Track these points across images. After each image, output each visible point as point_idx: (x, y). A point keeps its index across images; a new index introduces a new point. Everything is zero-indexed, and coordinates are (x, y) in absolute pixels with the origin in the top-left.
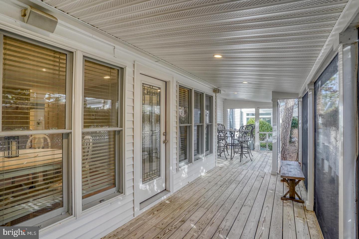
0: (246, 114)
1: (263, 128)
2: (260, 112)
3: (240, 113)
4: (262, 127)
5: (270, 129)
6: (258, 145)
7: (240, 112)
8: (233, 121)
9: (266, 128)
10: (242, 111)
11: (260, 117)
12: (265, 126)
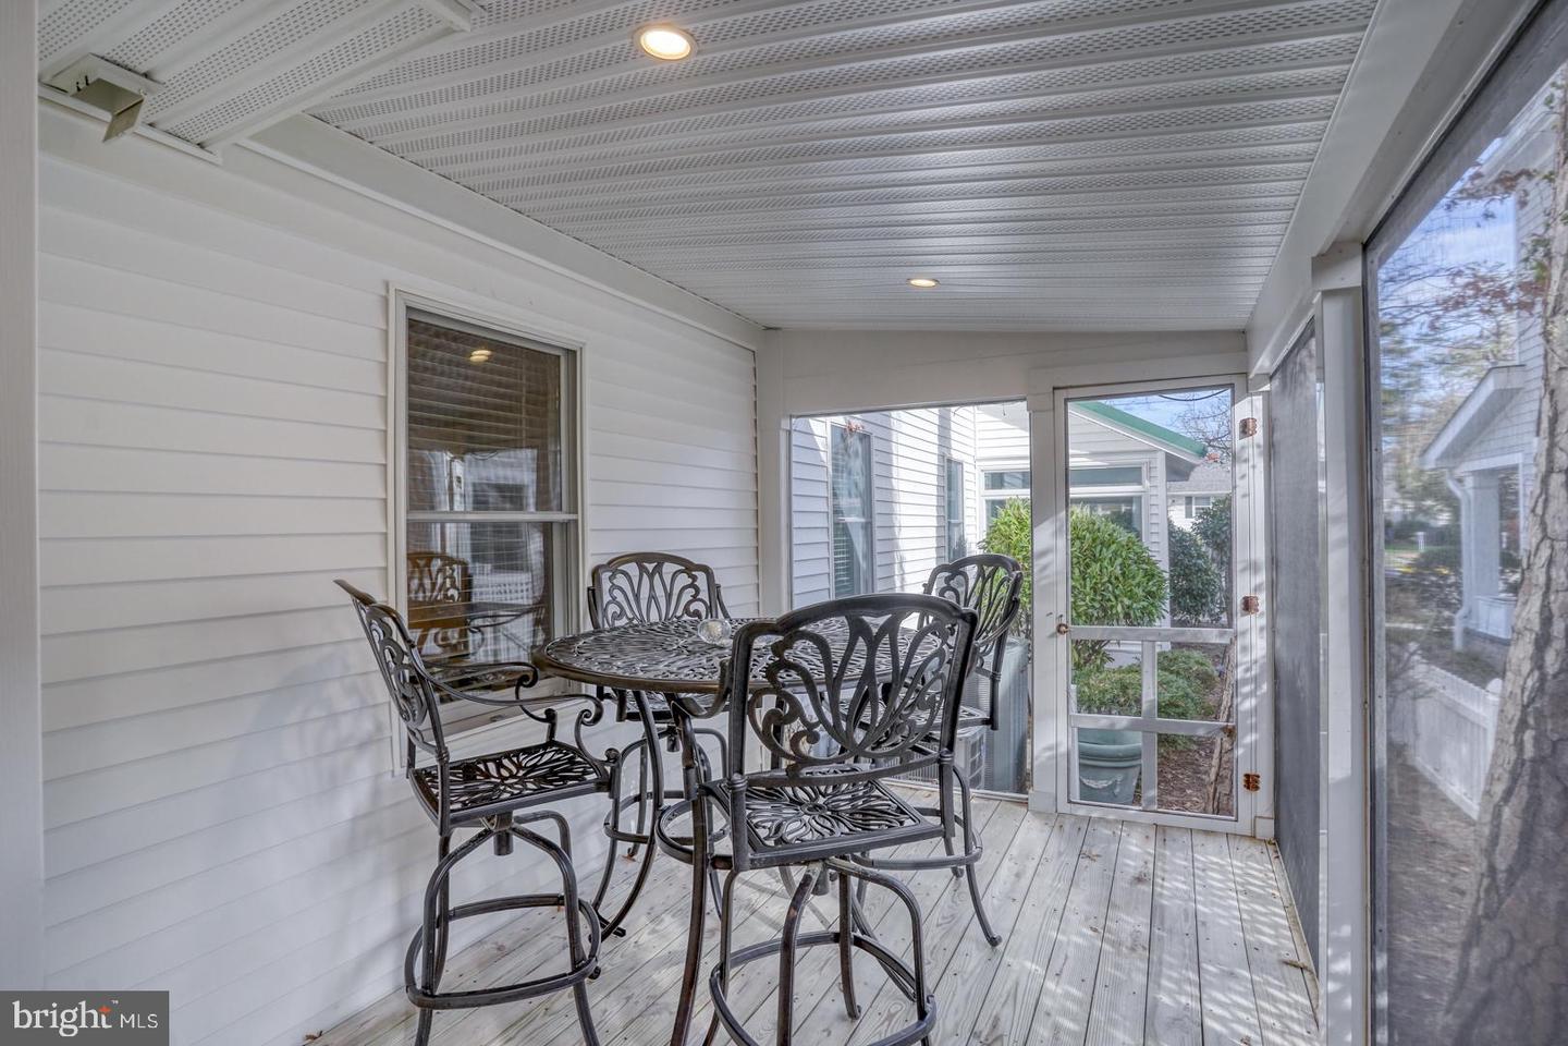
0: (981, 480)
1: (1095, 568)
2: (1074, 462)
3: (934, 470)
4: (1088, 566)
5: (1141, 573)
6: (1063, 749)
7: (935, 459)
8: (868, 527)
9: (1118, 572)
10: (955, 456)
11: (1076, 492)
12: (1107, 554)
